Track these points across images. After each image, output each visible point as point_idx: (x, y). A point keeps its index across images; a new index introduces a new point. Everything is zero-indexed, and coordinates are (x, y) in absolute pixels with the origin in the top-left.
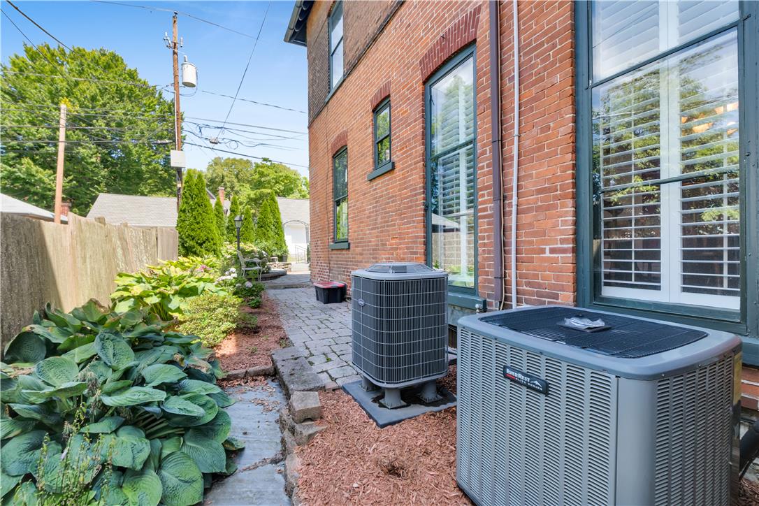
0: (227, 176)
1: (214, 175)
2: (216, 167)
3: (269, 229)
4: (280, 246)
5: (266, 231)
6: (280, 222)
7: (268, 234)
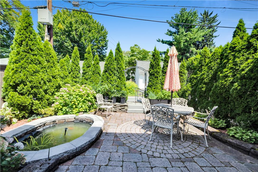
3: (112, 74)
4: (120, 89)
5: (109, 76)
6: (122, 68)
7: (110, 78)
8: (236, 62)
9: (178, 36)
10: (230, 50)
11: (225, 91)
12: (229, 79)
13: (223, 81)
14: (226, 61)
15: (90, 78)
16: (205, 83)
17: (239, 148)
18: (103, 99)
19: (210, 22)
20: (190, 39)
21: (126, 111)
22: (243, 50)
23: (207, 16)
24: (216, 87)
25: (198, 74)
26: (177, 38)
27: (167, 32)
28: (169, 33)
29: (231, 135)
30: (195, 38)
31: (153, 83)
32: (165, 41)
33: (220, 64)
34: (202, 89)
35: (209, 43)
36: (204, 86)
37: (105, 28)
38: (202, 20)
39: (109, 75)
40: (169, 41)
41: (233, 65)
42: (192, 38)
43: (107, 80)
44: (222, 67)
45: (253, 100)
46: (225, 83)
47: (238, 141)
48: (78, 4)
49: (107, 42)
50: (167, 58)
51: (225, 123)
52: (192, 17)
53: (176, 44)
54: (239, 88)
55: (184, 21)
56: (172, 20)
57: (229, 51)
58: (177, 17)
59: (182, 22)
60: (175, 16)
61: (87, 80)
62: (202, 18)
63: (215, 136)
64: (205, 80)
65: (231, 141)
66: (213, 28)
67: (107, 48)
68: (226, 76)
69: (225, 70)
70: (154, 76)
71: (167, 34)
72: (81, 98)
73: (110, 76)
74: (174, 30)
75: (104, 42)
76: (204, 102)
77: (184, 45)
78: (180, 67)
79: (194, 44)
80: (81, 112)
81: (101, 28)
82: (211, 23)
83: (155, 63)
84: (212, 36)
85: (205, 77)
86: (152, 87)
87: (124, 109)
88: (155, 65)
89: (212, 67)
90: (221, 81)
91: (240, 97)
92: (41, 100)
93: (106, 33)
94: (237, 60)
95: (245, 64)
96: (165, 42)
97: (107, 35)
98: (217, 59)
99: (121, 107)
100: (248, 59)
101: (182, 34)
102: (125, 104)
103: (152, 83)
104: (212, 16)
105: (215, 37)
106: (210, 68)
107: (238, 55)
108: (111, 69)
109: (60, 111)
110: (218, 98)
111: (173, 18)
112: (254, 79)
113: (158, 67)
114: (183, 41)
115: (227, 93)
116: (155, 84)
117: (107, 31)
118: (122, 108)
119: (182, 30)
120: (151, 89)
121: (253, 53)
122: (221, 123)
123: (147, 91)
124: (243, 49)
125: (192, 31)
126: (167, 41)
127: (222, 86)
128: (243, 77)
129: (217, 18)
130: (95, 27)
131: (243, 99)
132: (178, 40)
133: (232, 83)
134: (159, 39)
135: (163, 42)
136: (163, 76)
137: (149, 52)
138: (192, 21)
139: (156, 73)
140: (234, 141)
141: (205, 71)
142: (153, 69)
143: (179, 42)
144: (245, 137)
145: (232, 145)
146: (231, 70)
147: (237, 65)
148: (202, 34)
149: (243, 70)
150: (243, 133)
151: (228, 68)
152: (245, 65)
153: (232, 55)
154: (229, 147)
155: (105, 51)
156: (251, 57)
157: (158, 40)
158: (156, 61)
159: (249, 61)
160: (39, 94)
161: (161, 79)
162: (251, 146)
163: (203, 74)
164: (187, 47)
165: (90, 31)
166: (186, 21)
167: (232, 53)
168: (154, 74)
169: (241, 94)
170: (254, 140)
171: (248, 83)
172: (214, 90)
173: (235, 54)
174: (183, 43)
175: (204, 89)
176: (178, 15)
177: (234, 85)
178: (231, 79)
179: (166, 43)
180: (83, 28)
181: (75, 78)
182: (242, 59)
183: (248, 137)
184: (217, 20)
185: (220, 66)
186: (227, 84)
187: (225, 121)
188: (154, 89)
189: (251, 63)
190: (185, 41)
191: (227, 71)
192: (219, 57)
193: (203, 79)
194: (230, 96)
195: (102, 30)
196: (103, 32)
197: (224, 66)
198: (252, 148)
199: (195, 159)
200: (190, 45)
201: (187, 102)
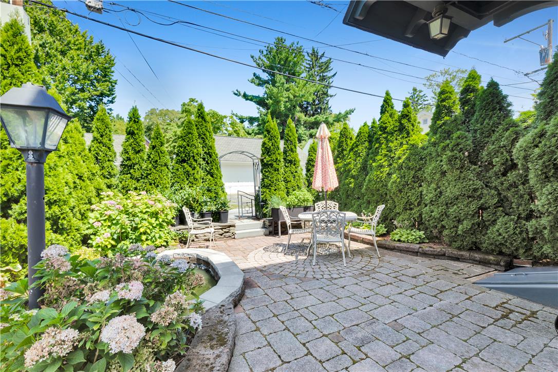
0: (161, 124)
1: (150, 123)
2: (152, 117)
3: (196, 166)
4: (214, 195)
5: (191, 169)
6: (214, 153)
7: (194, 174)
8: (390, 147)
9: (275, 90)
10: (381, 131)
11: (382, 186)
12: (385, 169)
13: (378, 173)
14: (377, 145)
15: (147, 177)
16: (353, 177)
17: (408, 251)
18: (191, 218)
19: (323, 70)
20: (295, 96)
21: (233, 237)
22: (396, 133)
23: (317, 59)
24: (370, 181)
25: (338, 163)
26: (274, 93)
27: (253, 79)
28: (257, 81)
29: (396, 240)
30: (303, 96)
31: (272, 180)
32: (250, 96)
33: (369, 149)
34: (350, 185)
35: (323, 107)
36: (352, 180)
37: (106, 50)
38: (310, 65)
39: (191, 167)
40: (258, 97)
41: (387, 151)
42: (298, 95)
43: (187, 179)
44: (373, 153)
45: (413, 194)
46: (381, 175)
47: (405, 244)
48: (102, 8)
49: (113, 84)
50: (290, 137)
51: (385, 227)
52: (295, 57)
53: (272, 104)
54: (399, 180)
55: (282, 62)
56: (262, 57)
57: (380, 133)
58: (270, 52)
59: (279, 63)
60: (266, 48)
61: (138, 181)
62: (309, 61)
63: (381, 244)
64: (353, 171)
65: (399, 245)
66: (326, 81)
67: (113, 98)
68: (381, 166)
69: (379, 157)
70: (272, 167)
71: (252, 82)
72: (155, 219)
73: (193, 169)
74: (265, 76)
75: (108, 85)
76: (354, 205)
77: (285, 107)
78: (309, 152)
79: (301, 106)
80: (159, 247)
81: (98, 49)
82: (323, 72)
83: (272, 145)
84: (326, 94)
85: (352, 167)
86: (270, 187)
87: (228, 232)
88: (272, 148)
89: (359, 153)
90: (375, 173)
91: (400, 191)
92: (67, 233)
93: (111, 63)
94: (390, 144)
95: (400, 150)
96: (250, 98)
97: (113, 69)
98: (365, 141)
99: (221, 229)
100: (402, 144)
101: (283, 86)
102: (229, 223)
103: (270, 180)
104: (324, 60)
105: (331, 96)
106: (357, 154)
107: (391, 139)
108: (194, 157)
109: (110, 251)
110: (373, 195)
111: (262, 52)
112: (412, 170)
113: (277, 152)
114: (284, 100)
115: (384, 188)
116: (275, 182)
117: (112, 58)
118: (225, 232)
119: (280, 78)
120: (270, 191)
121: (406, 137)
122: (381, 228)
123: (262, 195)
124: (396, 131)
125: (296, 82)
126: (253, 96)
127: (378, 180)
128: (400, 168)
129: (331, 65)
130: (80, 43)
131: (402, 193)
132: (275, 97)
133: (389, 174)
134: (237, 90)
135: (245, 96)
136: (286, 166)
137: (226, 117)
138: (295, 64)
139: (275, 162)
140: (402, 245)
141: (350, 158)
142: (270, 155)
143: (278, 101)
144: (411, 238)
145: (401, 250)
146: (386, 158)
147: (391, 151)
148: (312, 90)
149: (399, 158)
150: (408, 234)
151: (382, 155)
152: (401, 152)
153: (384, 138)
154: (398, 253)
155: (109, 107)
156: (405, 142)
157: (236, 92)
158: (273, 141)
159: (405, 147)
160: (64, 218)
161: (284, 172)
162: (418, 246)
163: (349, 163)
164: (290, 110)
165: (63, 53)
166: (285, 62)
167: (384, 136)
168: (272, 165)
169: (401, 187)
170: (419, 239)
171: (407, 174)
172: (367, 185)
173: (387, 137)
174: (283, 103)
175: (352, 185)
176: (272, 49)
177: (392, 177)
178: (387, 169)
179: (251, 100)
180: (44, 44)
181: (108, 178)
182: (396, 144)
183: (414, 237)
184: (331, 68)
185: (370, 151)
186: (384, 176)
187: (384, 225)
188: (275, 190)
189: (407, 150)
190: (287, 100)
191: (381, 160)
192: (367, 139)
193: (349, 171)
194: (388, 192)
195: (98, 54)
196: (101, 59)
197: (375, 152)
198: (420, 248)
199: (377, 270)
200: (295, 107)
201: (337, 206)
